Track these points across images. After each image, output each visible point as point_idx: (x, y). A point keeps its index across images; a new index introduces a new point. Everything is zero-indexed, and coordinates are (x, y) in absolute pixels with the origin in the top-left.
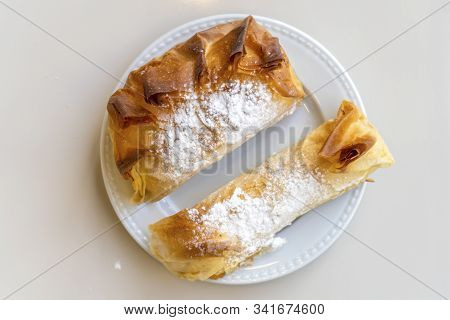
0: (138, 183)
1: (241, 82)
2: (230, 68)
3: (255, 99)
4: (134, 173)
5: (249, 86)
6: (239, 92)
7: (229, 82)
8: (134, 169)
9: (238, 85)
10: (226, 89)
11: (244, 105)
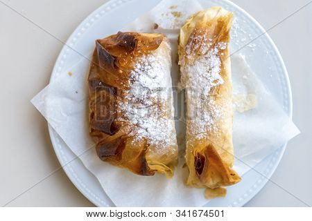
0: (160, 168)
1: (133, 69)
2: (121, 72)
3: (149, 67)
4: (152, 168)
5: (139, 66)
6: (139, 75)
7: (130, 77)
8: (150, 166)
9: (134, 73)
10: (133, 81)
11: (149, 76)
